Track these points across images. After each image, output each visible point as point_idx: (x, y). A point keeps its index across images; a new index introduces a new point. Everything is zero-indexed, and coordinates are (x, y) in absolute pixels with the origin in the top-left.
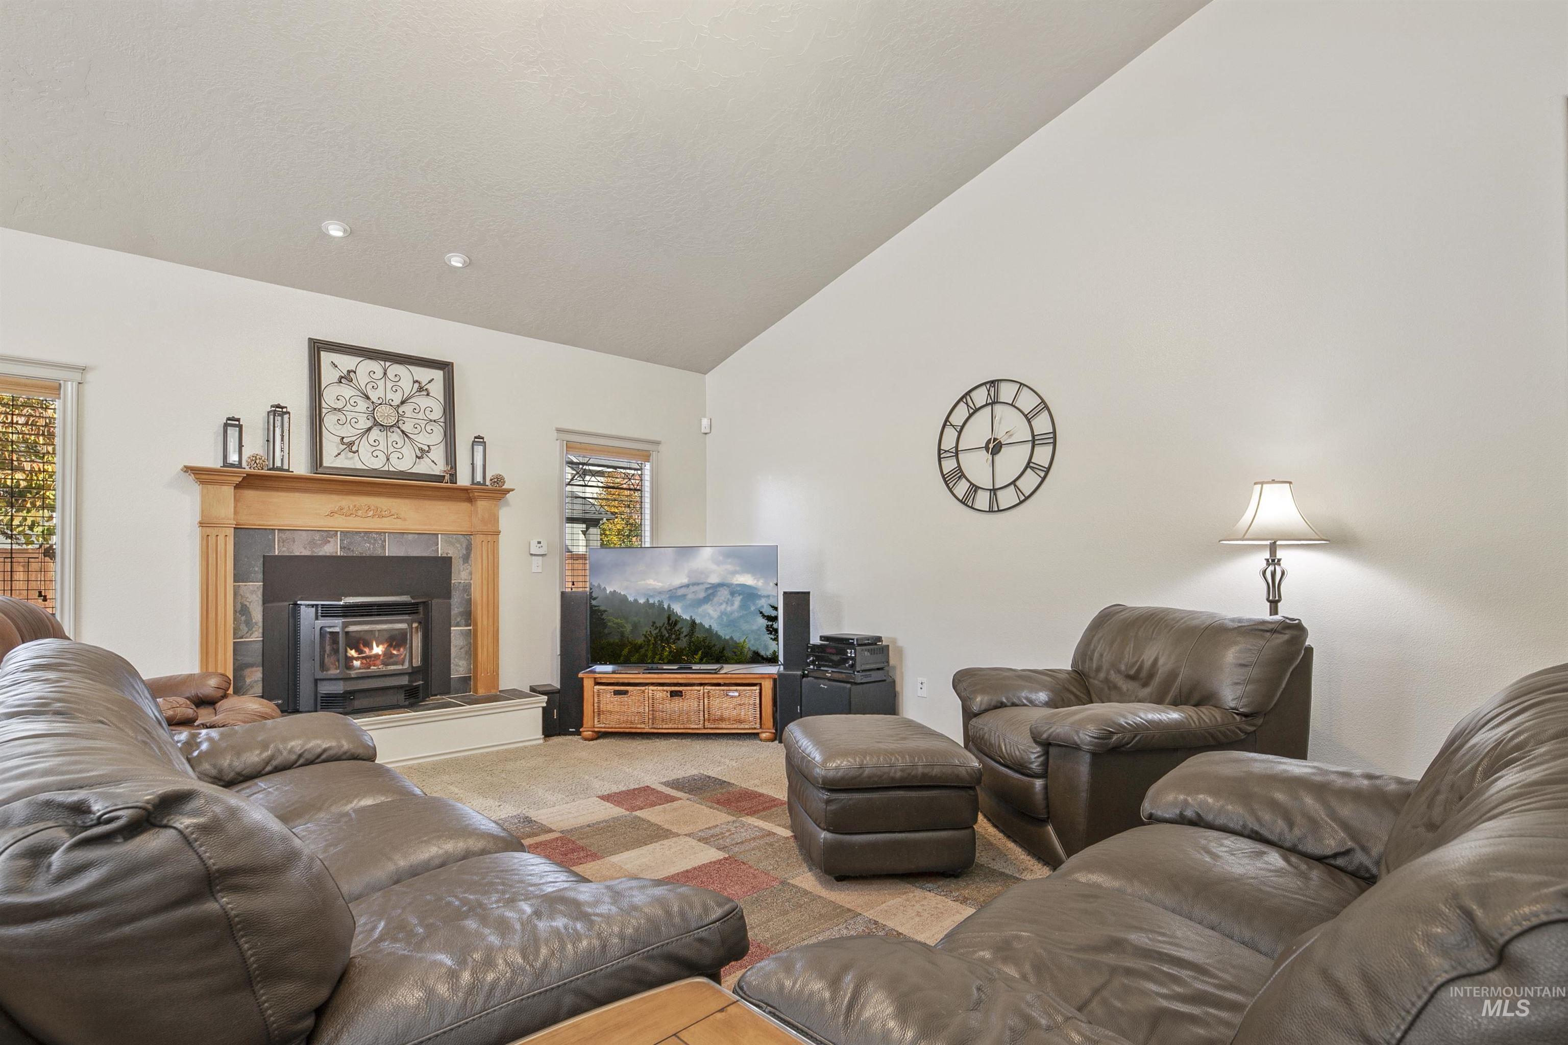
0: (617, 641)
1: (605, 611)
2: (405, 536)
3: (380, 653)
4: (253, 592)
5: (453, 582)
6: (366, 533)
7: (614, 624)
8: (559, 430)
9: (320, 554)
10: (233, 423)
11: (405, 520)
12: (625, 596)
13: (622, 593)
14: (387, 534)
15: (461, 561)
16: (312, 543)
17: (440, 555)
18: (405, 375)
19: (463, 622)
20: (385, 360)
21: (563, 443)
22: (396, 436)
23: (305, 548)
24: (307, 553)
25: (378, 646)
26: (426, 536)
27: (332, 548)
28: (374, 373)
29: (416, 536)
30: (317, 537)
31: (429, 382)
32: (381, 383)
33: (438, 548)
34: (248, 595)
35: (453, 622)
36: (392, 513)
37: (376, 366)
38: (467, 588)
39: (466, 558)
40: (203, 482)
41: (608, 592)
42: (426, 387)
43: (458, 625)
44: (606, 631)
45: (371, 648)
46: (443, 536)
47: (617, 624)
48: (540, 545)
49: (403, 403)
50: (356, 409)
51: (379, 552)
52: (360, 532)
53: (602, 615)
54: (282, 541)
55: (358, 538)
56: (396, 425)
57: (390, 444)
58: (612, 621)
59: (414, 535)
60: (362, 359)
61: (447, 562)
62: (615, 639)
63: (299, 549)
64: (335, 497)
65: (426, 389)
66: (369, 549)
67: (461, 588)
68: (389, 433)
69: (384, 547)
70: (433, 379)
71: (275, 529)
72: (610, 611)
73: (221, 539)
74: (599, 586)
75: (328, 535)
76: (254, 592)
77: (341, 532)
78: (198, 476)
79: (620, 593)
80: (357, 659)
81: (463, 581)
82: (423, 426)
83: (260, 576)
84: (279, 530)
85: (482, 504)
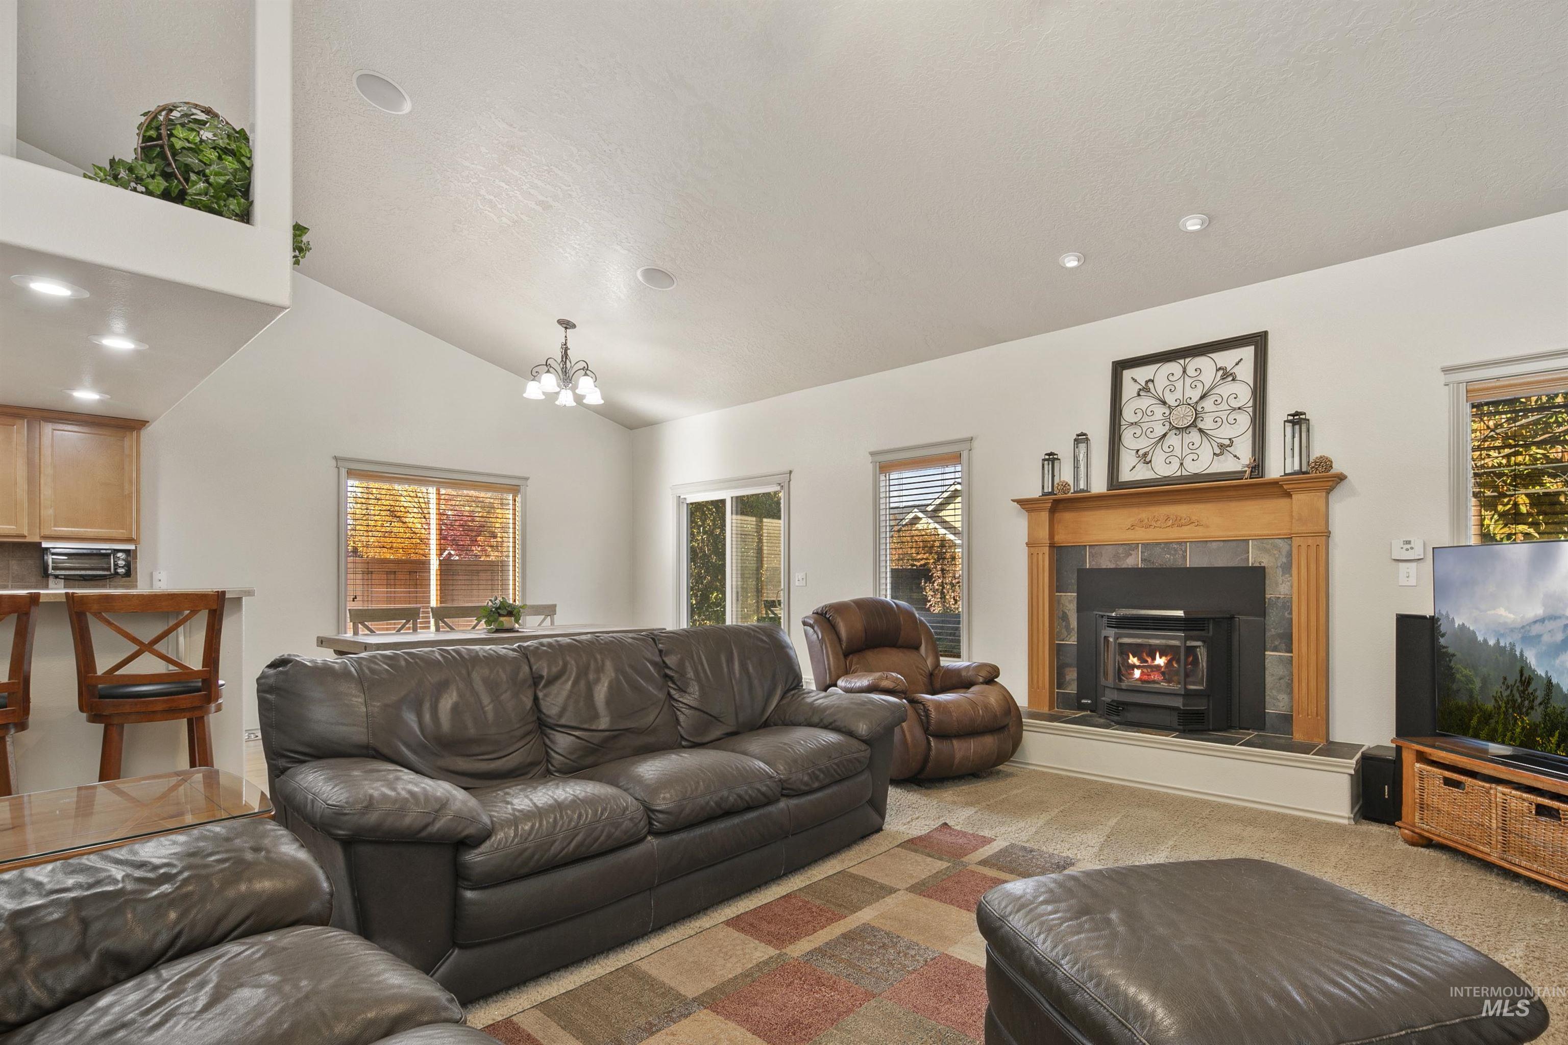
0: (1465, 703)
1: (1453, 655)
2: (1209, 544)
3: (1162, 664)
4: (1070, 602)
5: (1268, 596)
6: (1166, 543)
7: (1463, 676)
8: (1446, 370)
9: (1123, 567)
10: (1051, 459)
11: (1208, 527)
12: (1474, 632)
13: (1471, 628)
14: (1188, 544)
15: (1280, 572)
16: (1116, 556)
17: (1250, 565)
18: (1205, 365)
19: (1283, 646)
20: (1184, 357)
21: (1458, 388)
22: (1195, 436)
23: (1111, 561)
24: (1112, 566)
25: (1161, 657)
26: (1234, 544)
27: (1134, 561)
28: (1173, 375)
29: (1222, 543)
30: (1121, 550)
31: (1237, 364)
32: (1179, 385)
33: (1248, 557)
34: (1067, 604)
35: (1268, 645)
36: (1192, 521)
37: (1174, 367)
38: (1287, 605)
39: (1287, 568)
40: (1028, 511)
41: (1456, 626)
42: (1231, 372)
43: (1275, 649)
44: (1455, 687)
45: (1154, 659)
46: (1255, 543)
47: (1466, 676)
48: (1408, 546)
49: (1203, 397)
50: (1153, 418)
51: (1179, 564)
52: (1160, 544)
53: (1450, 661)
54: (1092, 556)
55: (1158, 550)
56: (1193, 425)
57: (1185, 446)
58: (1462, 671)
59: (1218, 543)
60: (1159, 365)
61: (1259, 573)
62: (1463, 701)
63: (1106, 563)
64: (1135, 510)
65: (1231, 374)
66: (1169, 560)
67: (1280, 604)
68: (1184, 434)
69: (1185, 557)
70: (1241, 359)
71: (1085, 546)
72: (1458, 655)
73: (1040, 556)
74: (1447, 616)
75: (1130, 547)
76: (1069, 600)
77: (1143, 544)
78: (1024, 506)
79: (1469, 628)
80: (1138, 667)
81: (1282, 596)
82: (1224, 419)
83: (1076, 587)
84: (1090, 546)
85: (1299, 499)
